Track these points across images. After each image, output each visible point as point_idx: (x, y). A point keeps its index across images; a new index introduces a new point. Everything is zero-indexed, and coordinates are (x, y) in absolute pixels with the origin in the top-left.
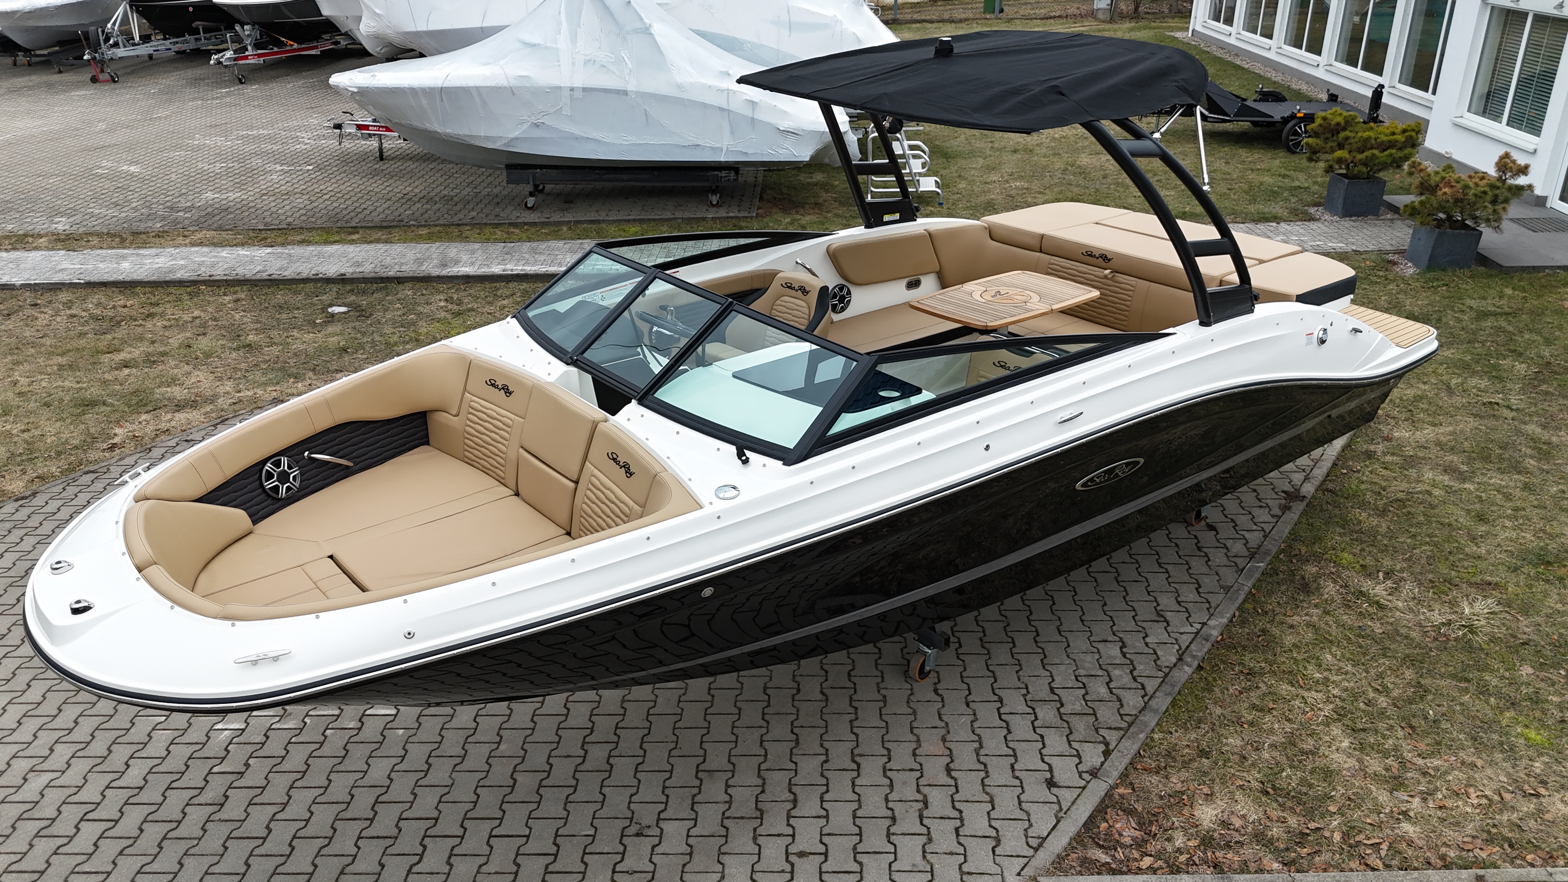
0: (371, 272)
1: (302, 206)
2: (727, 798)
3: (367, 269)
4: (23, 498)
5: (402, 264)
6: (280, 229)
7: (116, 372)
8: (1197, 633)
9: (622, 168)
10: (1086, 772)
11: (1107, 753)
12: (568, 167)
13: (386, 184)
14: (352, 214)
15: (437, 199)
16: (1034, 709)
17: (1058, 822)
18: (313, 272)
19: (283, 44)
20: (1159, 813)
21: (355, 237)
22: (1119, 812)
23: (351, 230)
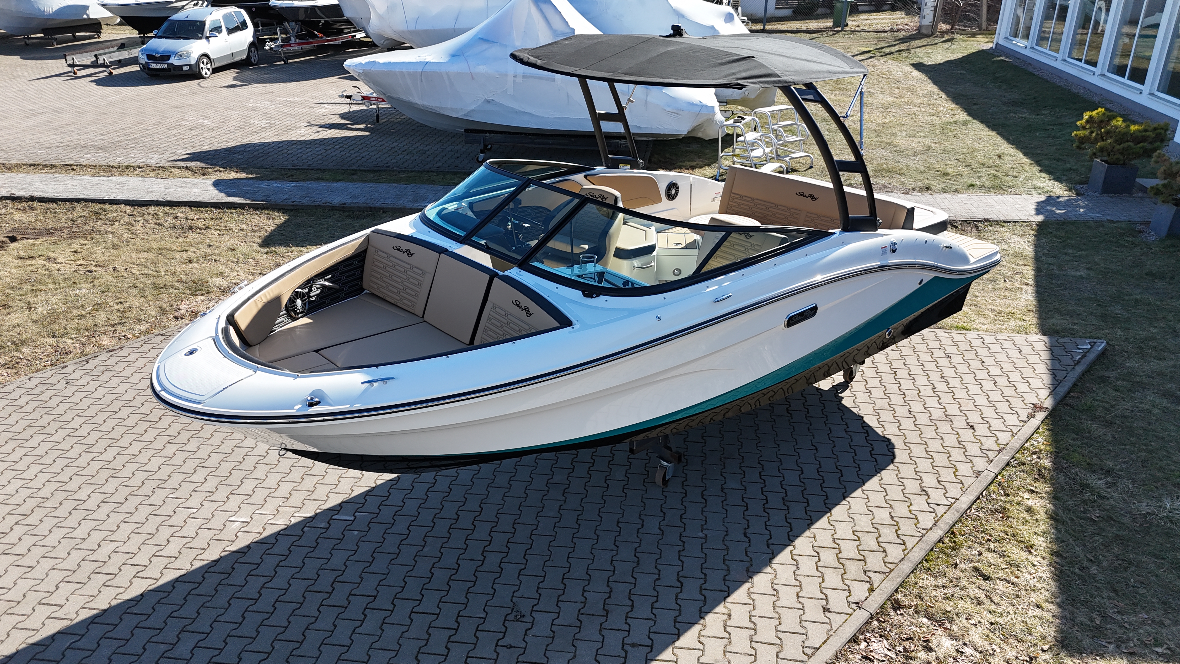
0: (363, 203)
1: (319, 153)
2: (583, 599)
3: (361, 200)
4: (114, 350)
5: (386, 198)
6: (302, 169)
7: (184, 266)
8: (950, 506)
9: (548, 135)
10: (855, 603)
11: (871, 590)
12: (509, 133)
13: (380, 140)
14: (354, 161)
15: (414, 152)
16: (818, 553)
17: (828, 638)
18: (323, 201)
19: (316, 36)
20: (907, 639)
21: (355, 177)
22: (877, 635)
23: (352, 172)
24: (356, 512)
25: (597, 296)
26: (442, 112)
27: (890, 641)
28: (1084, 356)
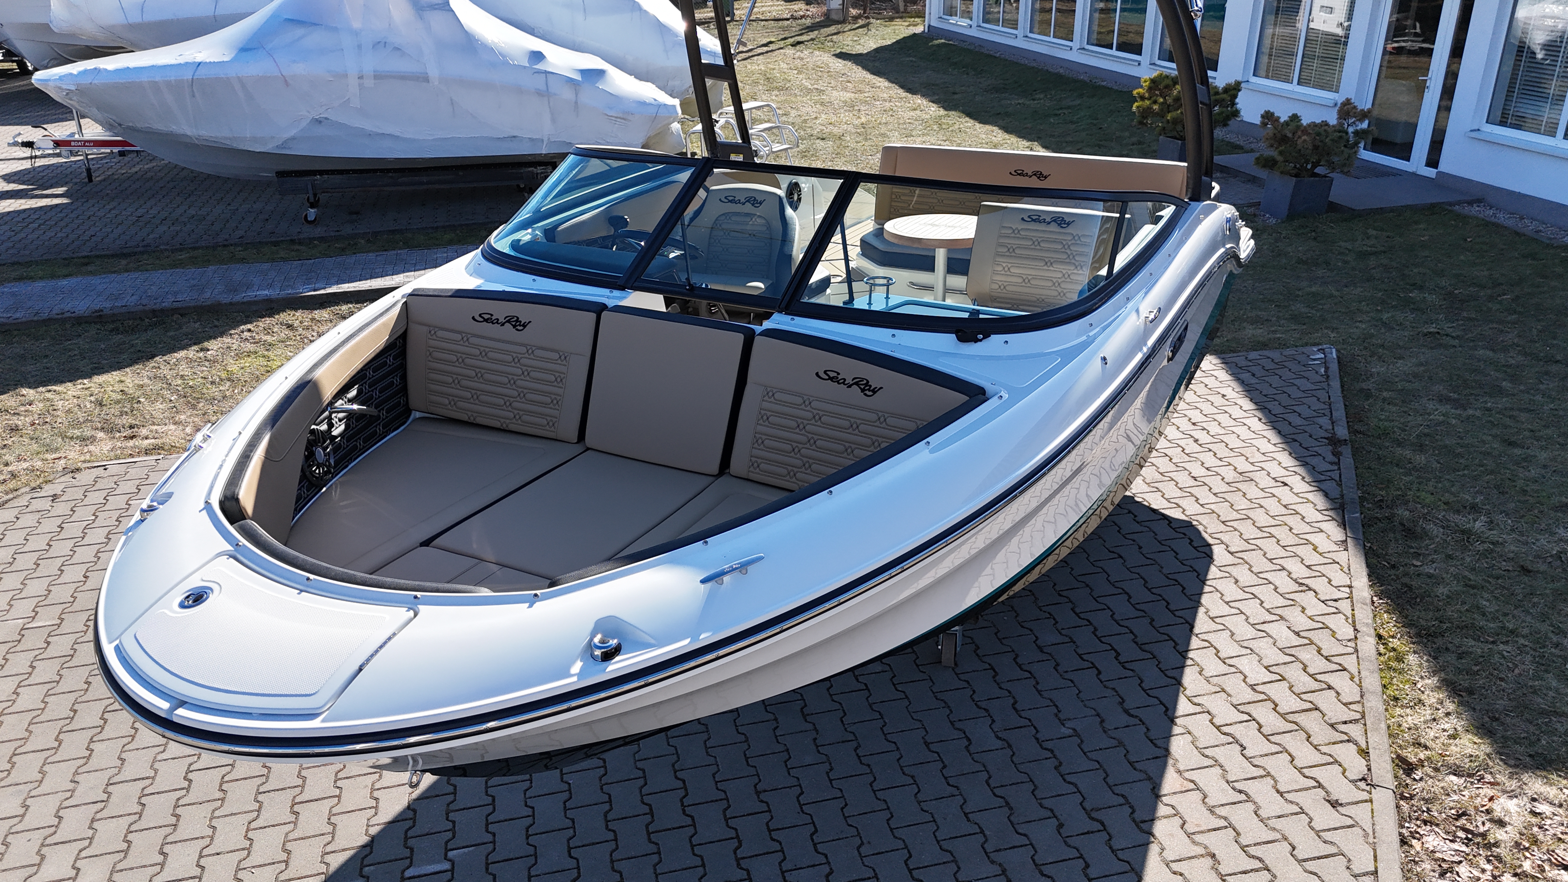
5: (176, 294)
8: (1351, 598)
9: (420, 169)
10: (1361, 780)
11: (1364, 753)
15: (184, 219)
16: (1249, 714)
17: (1375, 850)
20: (1459, 817)
21: (90, 268)
22: (1418, 822)
23: (86, 260)
24: (447, 850)
25: (984, 338)
26: (235, 145)
27: (1442, 827)
28: (1327, 369)
